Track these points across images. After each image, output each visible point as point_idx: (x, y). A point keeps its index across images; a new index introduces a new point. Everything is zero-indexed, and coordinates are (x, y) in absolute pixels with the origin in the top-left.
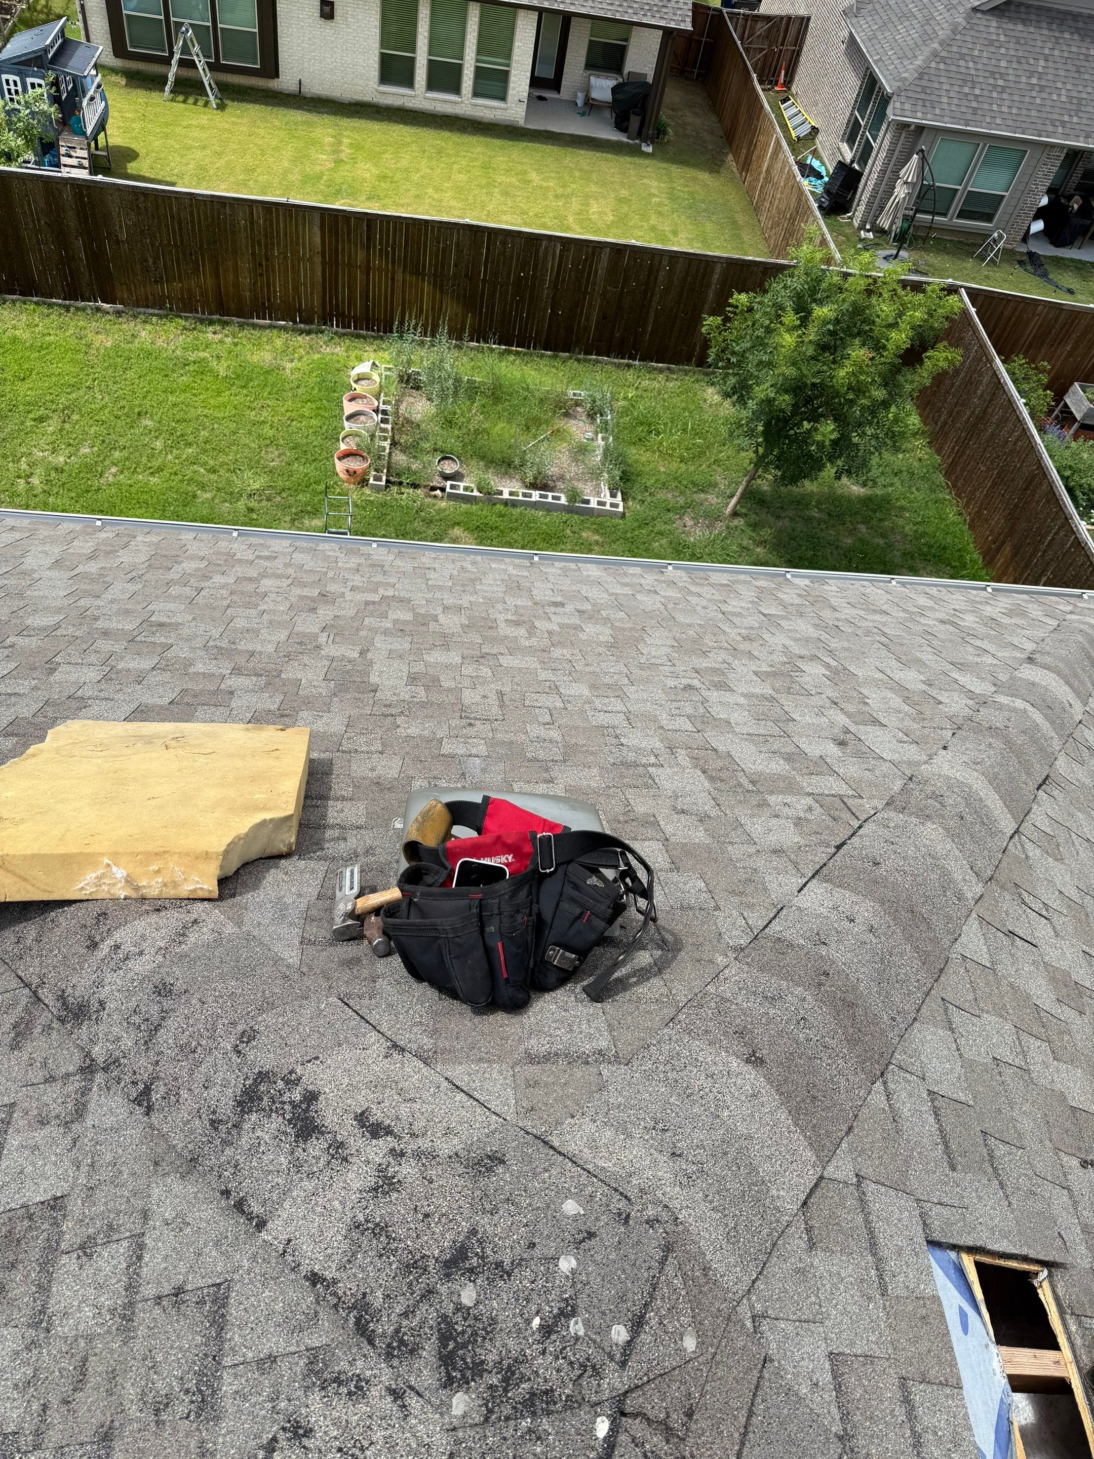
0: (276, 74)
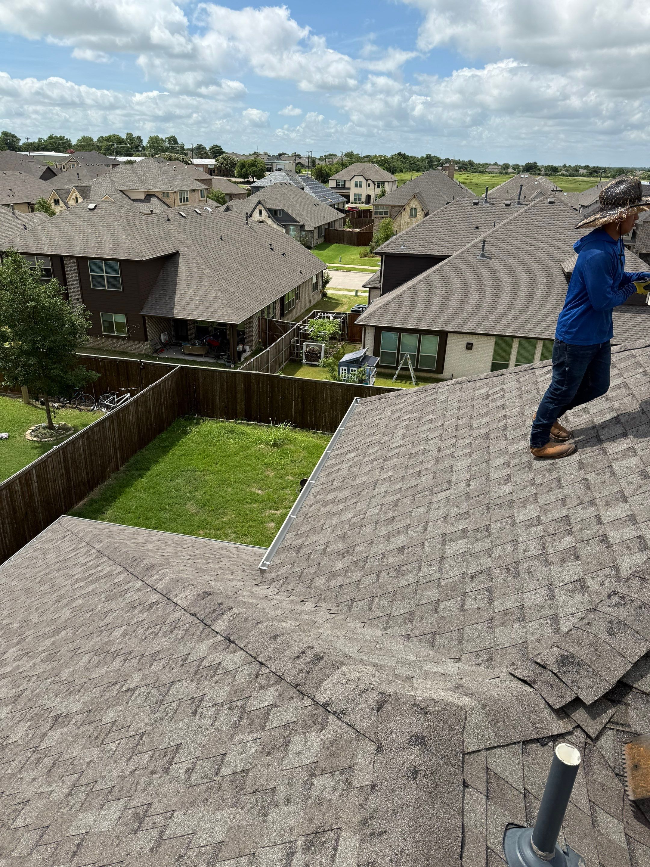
0: (442, 372)
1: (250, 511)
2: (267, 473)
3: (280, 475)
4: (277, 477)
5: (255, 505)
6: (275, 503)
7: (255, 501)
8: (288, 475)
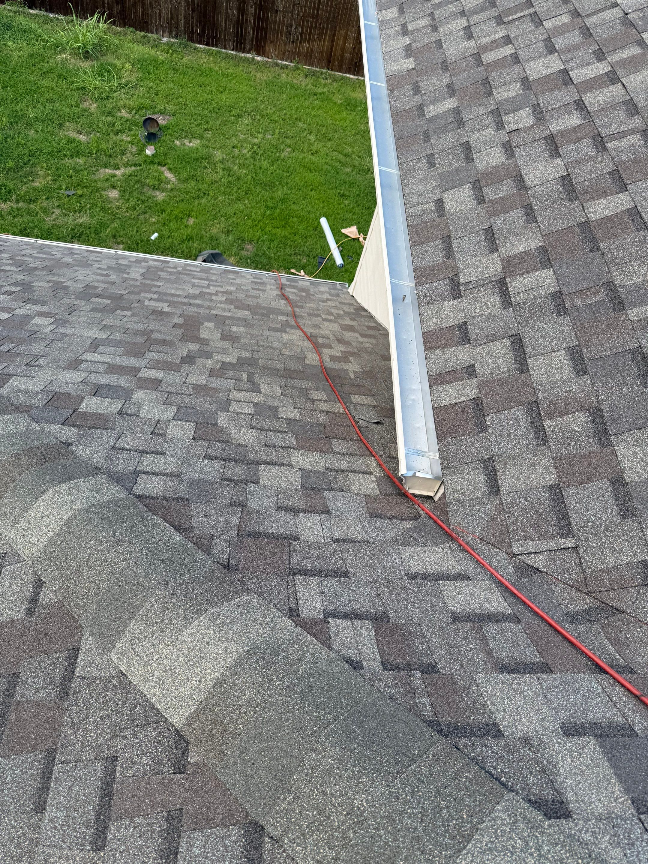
1: (75, 170)
2: (85, 105)
3: (107, 110)
4: (104, 112)
5: (81, 161)
6: (110, 156)
7: (78, 154)
8: (119, 110)
